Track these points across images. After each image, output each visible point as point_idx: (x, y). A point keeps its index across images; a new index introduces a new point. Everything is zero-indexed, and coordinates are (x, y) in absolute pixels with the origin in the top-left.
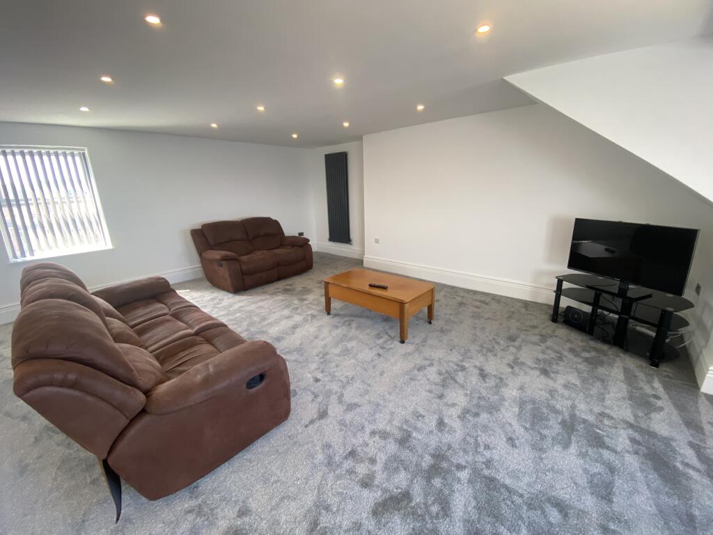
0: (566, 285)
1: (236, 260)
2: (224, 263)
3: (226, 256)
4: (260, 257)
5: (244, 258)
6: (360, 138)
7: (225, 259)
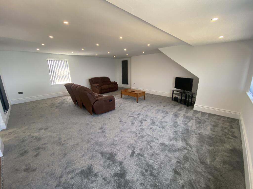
0: (175, 92)
1: (100, 86)
2: (97, 87)
3: (98, 85)
4: (105, 86)
5: (102, 86)
6: (131, 57)
7: (98, 86)
